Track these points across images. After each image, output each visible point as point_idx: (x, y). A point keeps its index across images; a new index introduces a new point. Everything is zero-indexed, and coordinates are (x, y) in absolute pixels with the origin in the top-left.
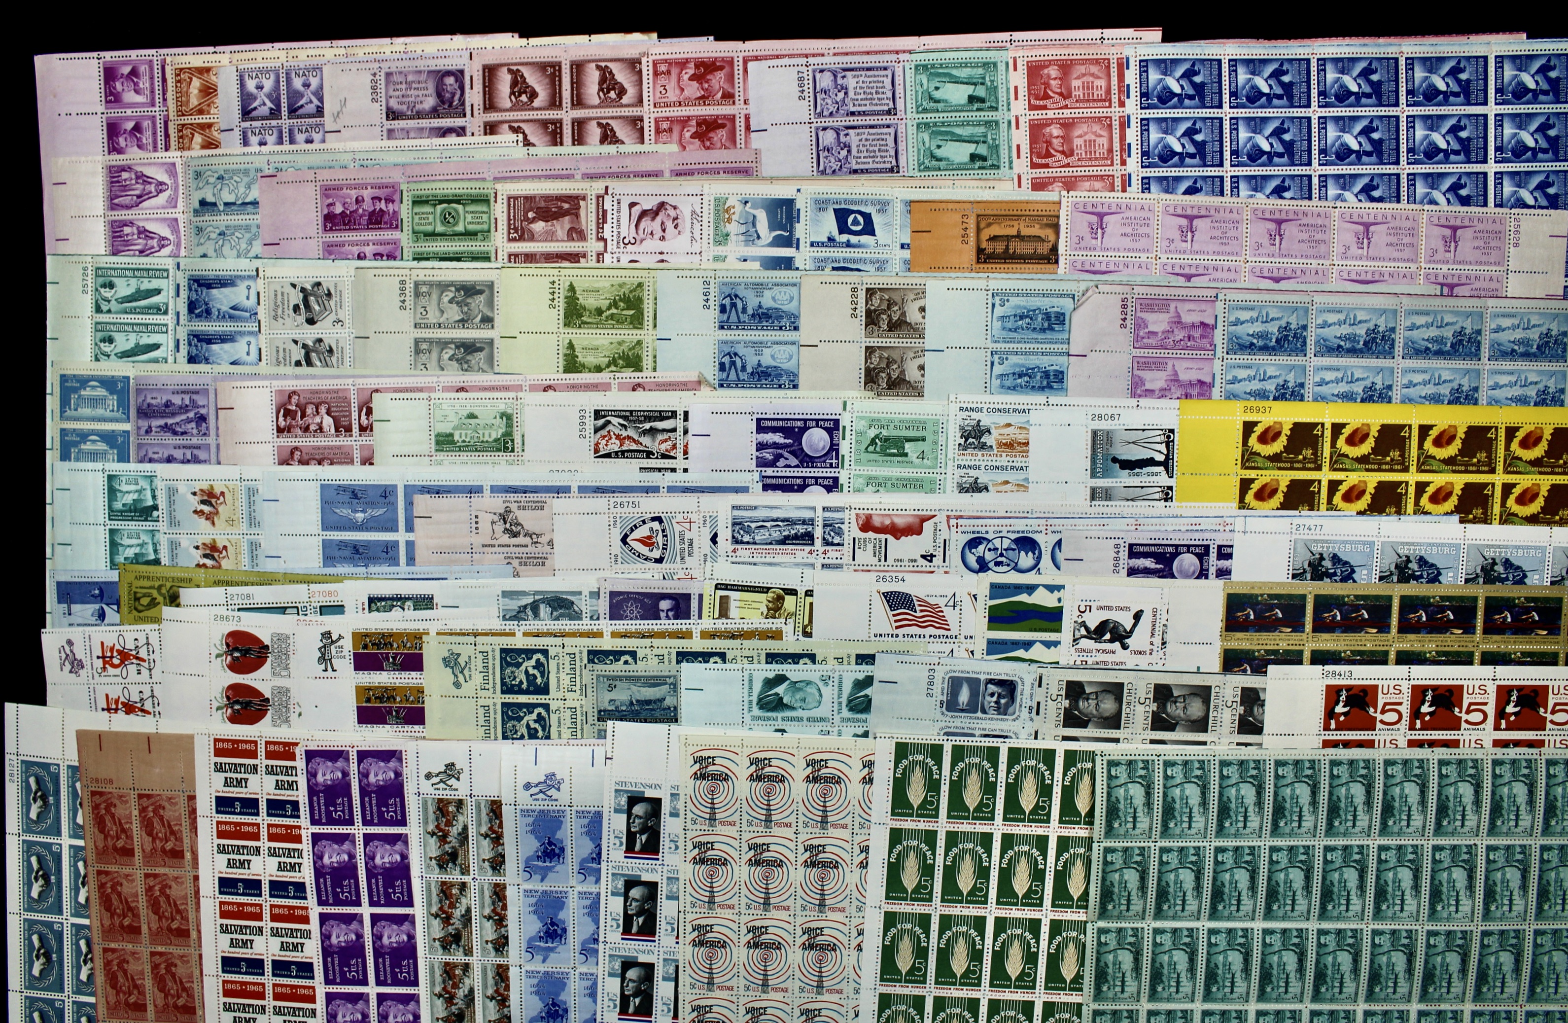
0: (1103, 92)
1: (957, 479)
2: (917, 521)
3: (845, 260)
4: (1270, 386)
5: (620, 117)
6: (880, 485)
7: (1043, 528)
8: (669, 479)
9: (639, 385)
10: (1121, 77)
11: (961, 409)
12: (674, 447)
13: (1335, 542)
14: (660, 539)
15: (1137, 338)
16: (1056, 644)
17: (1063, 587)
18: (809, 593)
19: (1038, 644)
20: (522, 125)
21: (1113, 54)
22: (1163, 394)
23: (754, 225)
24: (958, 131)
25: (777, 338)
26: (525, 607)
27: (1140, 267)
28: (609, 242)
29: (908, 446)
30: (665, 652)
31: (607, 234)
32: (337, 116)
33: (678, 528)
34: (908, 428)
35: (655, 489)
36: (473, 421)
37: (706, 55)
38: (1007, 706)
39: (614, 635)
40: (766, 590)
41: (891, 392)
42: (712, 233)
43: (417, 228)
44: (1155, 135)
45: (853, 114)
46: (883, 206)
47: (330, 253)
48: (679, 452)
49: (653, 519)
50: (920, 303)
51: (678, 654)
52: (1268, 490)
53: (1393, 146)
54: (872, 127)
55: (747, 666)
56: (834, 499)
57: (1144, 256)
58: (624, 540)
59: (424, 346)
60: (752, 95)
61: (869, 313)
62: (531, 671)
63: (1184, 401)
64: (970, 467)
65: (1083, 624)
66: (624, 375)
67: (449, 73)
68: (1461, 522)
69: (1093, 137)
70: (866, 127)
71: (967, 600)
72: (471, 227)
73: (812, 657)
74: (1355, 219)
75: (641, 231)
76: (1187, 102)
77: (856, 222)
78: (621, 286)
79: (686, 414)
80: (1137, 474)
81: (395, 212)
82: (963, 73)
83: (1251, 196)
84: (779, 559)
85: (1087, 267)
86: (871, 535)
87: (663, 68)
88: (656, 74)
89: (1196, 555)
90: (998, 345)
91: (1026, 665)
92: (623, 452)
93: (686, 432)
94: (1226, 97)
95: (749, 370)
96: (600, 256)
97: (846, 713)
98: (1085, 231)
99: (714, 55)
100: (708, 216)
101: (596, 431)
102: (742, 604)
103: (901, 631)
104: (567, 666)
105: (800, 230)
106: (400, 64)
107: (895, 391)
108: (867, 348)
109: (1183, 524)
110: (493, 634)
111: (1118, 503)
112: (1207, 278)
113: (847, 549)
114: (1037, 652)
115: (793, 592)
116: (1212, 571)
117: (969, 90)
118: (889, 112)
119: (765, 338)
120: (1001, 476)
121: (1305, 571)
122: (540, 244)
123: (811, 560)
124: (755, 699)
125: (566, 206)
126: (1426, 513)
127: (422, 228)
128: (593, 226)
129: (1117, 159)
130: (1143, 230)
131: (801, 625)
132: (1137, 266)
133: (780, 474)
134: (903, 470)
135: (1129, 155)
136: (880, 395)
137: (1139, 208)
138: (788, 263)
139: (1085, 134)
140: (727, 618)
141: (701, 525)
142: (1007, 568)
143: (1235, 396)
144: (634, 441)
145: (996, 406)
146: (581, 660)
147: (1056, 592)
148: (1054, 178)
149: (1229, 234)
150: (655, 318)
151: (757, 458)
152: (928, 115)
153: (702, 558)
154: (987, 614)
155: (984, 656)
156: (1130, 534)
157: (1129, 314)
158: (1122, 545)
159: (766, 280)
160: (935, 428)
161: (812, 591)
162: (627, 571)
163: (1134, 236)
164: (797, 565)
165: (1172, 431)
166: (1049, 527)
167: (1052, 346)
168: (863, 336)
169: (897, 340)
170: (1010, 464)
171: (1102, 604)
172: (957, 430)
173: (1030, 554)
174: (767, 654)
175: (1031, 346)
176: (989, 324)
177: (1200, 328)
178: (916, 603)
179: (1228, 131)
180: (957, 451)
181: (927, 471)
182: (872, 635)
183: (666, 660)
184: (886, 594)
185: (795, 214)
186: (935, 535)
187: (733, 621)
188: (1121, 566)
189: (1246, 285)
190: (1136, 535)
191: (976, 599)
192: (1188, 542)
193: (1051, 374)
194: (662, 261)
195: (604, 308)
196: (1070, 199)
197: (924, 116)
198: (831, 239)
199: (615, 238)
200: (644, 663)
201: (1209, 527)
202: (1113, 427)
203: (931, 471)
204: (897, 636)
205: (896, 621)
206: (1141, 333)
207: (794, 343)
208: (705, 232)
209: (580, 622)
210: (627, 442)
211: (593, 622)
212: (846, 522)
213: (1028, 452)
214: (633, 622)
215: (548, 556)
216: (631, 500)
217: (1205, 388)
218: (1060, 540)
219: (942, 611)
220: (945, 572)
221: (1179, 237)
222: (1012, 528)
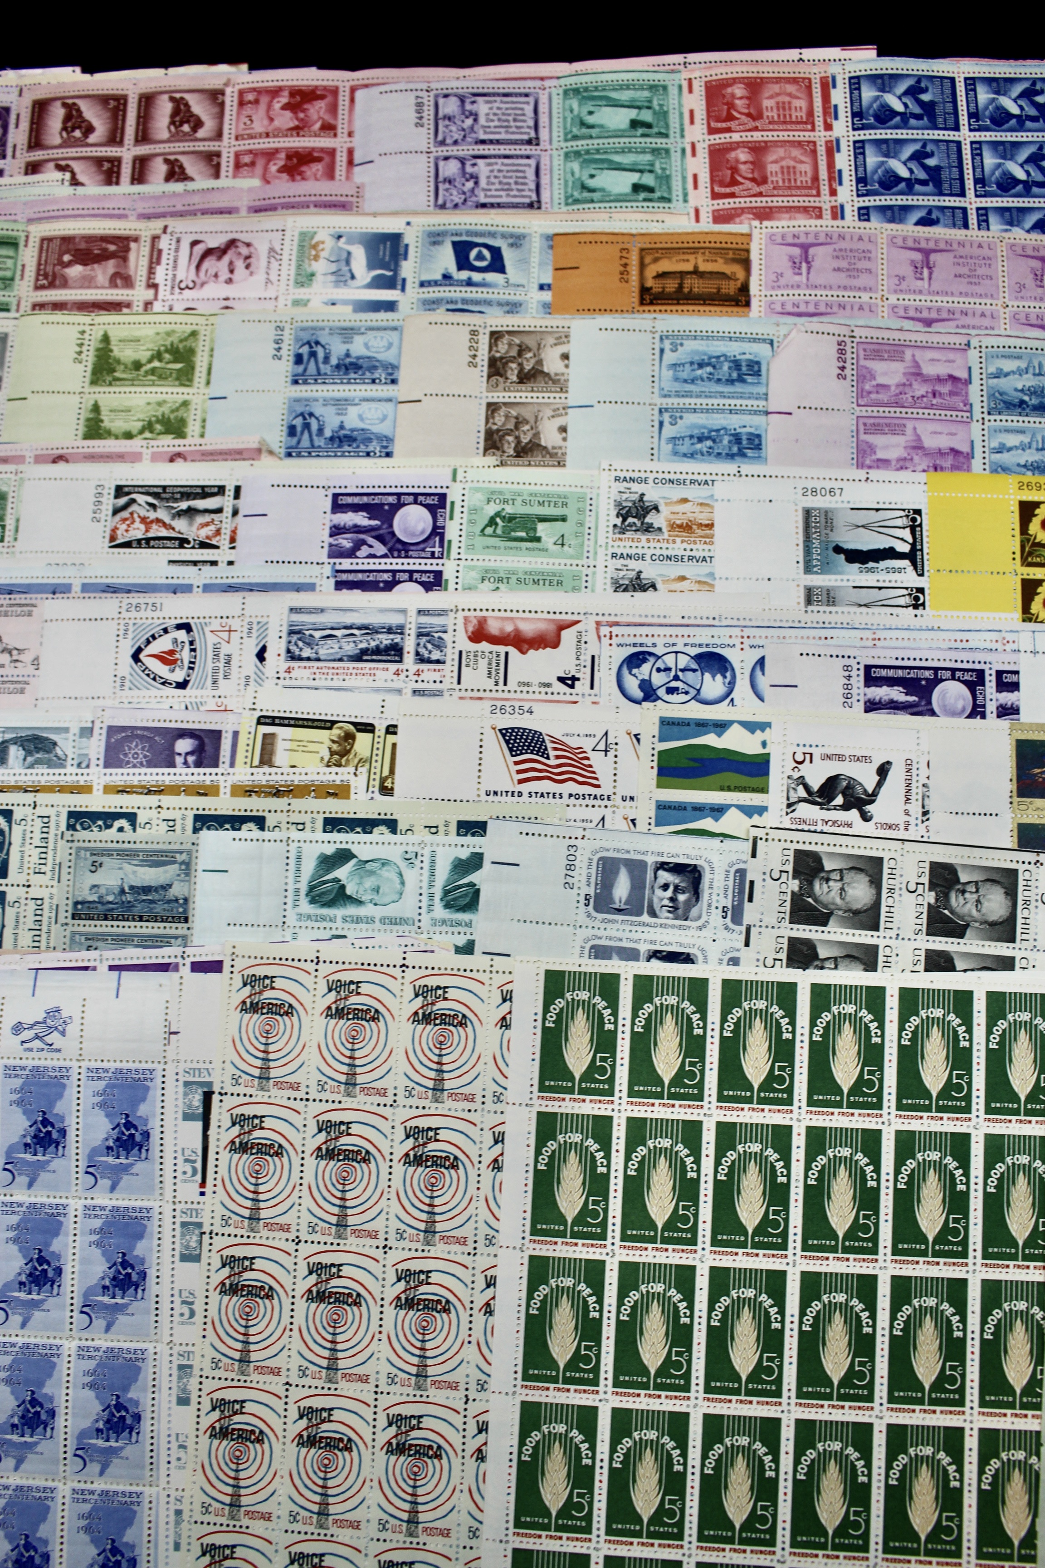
0: (803, 114)
1: (611, 572)
2: (552, 628)
3: (464, 301)
5: (193, 152)
6: (500, 580)
7: (737, 642)
8: (208, 574)
9: (179, 455)
10: (826, 97)
11: (617, 479)
12: (218, 532)
15: (861, 393)
16: (761, 810)
17: (768, 725)
18: (391, 730)
19: (733, 809)
21: (815, 73)
22: (903, 464)
23: (348, 262)
24: (617, 158)
25: (369, 394)
27: (861, 308)
28: (161, 289)
29: (542, 528)
30: (177, 815)
31: (160, 278)
33: (211, 639)
34: (541, 504)
35: (187, 589)
37: (305, 83)
38: (688, 905)
39: (109, 789)
40: (329, 725)
41: (520, 461)
42: (293, 272)
44: (872, 159)
45: (483, 142)
46: (517, 240)
48: (223, 541)
49: (179, 627)
50: (562, 349)
51: (197, 817)
54: (507, 157)
55: (295, 834)
56: (434, 600)
57: (865, 297)
58: (136, 657)
60: (358, 125)
61: (492, 362)
63: (932, 474)
64: (629, 557)
65: (802, 782)
66: (160, 443)
69: (792, 163)
70: (500, 156)
71: (625, 743)
73: (392, 825)
75: (202, 273)
76: (913, 122)
77: (480, 257)
78: (168, 334)
79: (238, 490)
80: (871, 570)
82: (624, 96)
83: (1007, 230)
84: (351, 682)
85: (789, 308)
86: (485, 646)
87: (250, 97)
88: (242, 104)
89: (965, 683)
90: (670, 401)
91: (716, 841)
92: (148, 540)
94: (964, 119)
96: (148, 305)
97: (440, 912)
98: (784, 265)
99: (315, 83)
100: (290, 253)
101: (116, 512)
102: (293, 745)
103: (526, 788)
104: (37, 835)
105: (408, 269)
107: (525, 460)
108: (489, 405)
109: (943, 639)
111: (846, 609)
112: (953, 324)
113: (450, 667)
114: (732, 822)
115: (368, 728)
116: (991, 708)
117: (633, 114)
118: (530, 142)
119: (352, 394)
120: (675, 570)
122: (73, 292)
123: (398, 683)
124: (304, 887)
125: (112, 248)
128: (143, 272)
129: (825, 189)
130: (861, 265)
131: (378, 777)
132: (856, 308)
133: (360, 567)
134: (533, 560)
135: (841, 184)
136: (502, 464)
137: (856, 238)
138: (390, 306)
139: (782, 159)
140: (271, 766)
141: (245, 635)
142: (685, 698)
143: (1005, 469)
144: (165, 525)
145: (667, 476)
146: (58, 825)
147: (758, 732)
148: (742, 209)
149: (979, 272)
150: (209, 373)
151: (331, 545)
152: (580, 143)
153: (243, 680)
154: (655, 764)
155: (652, 827)
156: (866, 652)
157: (849, 361)
158: (856, 666)
159: (358, 324)
160: (580, 505)
161: (395, 726)
162: (135, 700)
163: (852, 271)
164: (377, 690)
165: (918, 512)
166: (745, 640)
167: (744, 402)
168: (484, 389)
169: (529, 395)
170: (688, 553)
171: (829, 752)
172: (612, 506)
173: (719, 677)
174: (326, 819)
175: (715, 401)
176: (656, 374)
177: (950, 383)
178: (550, 745)
179: (969, 157)
180: (610, 535)
181: (569, 562)
182: (483, 794)
183: (178, 828)
184: (504, 732)
185: (402, 250)
186: (578, 648)
187: (279, 771)
188: (855, 698)
189: (1008, 333)
190: (875, 652)
191: (638, 740)
192: (953, 665)
193: (744, 437)
194: (227, 308)
195: (144, 361)
196: (764, 231)
197: (574, 143)
198: (446, 277)
199: (169, 283)
200: (146, 831)
201: (982, 645)
202: (833, 505)
203: (575, 562)
204: (520, 794)
205: (519, 772)
206: (867, 387)
207: (390, 400)
208: (284, 273)
209: (62, 771)
210: (154, 526)
211: (80, 771)
212: (450, 629)
213: (712, 536)
214: (137, 771)
215: (31, 680)
216: (150, 601)
217: (961, 459)
218: (763, 658)
219: (588, 759)
220: (594, 703)
221: (912, 274)
222: (692, 641)
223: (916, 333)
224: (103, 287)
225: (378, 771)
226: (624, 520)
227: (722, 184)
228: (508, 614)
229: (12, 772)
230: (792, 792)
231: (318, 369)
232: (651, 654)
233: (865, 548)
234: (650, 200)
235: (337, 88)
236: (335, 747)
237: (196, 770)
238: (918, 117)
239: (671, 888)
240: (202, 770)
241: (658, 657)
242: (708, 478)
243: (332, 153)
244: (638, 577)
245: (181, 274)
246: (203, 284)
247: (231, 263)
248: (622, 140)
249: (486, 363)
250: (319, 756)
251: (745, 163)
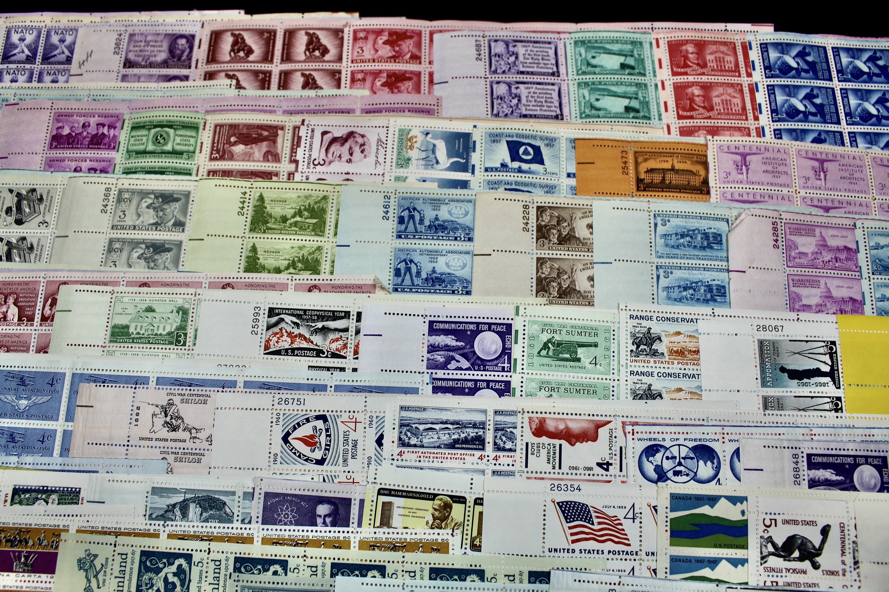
0: (733, 65)
1: (630, 385)
2: (592, 426)
3: (517, 183)
5: (321, 70)
6: (553, 389)
7: (720, 437)
8: (338, 378)
9: (315, 287)
10: (746, 56)
11: (631, 317)
12: (345, 346)
14: (323, 439)
15: (789, 258)
16: (743, 562)
18: (479, 501)
19: (724, 562)
20: (236, 73)
21: (737, 40)
22: (820, 309)
23: (434, 152)
24: (614, 89)
25: (452, 248)
26: (174, 506)
27: (783, 198)
28: (300, 164)
29: (580, 350)
30: (319, 563)
31: (299, 156)
32: (81, 64)
33: (342, 428)
34: (580, 334)
35: (323, 388)
36: (150, 315)
39: (265, 541)
40: (432, 496)
41: (562, 301)
42: (395, 157)
43: (130, 148)
45: (522, 73)
46: (551, 142)
47: (50, 166)
48: (349, 352)
49: (318, 418)
50: (588, 221)
51: (333, 565)
55: (408, 581)
56: (506, 403)
57: (785, 191)
58: (285, 439)
59: (117, 245)
60: (436, 57)
61: (539, 228)
62: (171, 578)
63: (840, 316)
64: (643, 374)
65: (770, 540)
66: (301, 277)
67: (182, 36)
69: (728, 98)
70: (534, 83)
71: (647, 512)
72: (178, 148)
73: (481, 574)
76: (803, 74)
77: (526, 153)
78: (307, 197)
79: (359, 315)
80: (806, 385)
81: (114, 136)
82: (616, 47)
83: (869, 148)
84: (447, 464)
85: (737, 197)
86: (544, 440)
87: (362, 35)
88: (356, 39)
89: (875, 466)
90: (663, 260)
91: (713, 585)
92: (293, 350)
93: (358, 332)
94: (834, 74)
95: (424, 275)
96: (290, 175)
98: (731, 167)
99: (406, 28)
100: (392, 142)
101: (269, 327)
102: (406, 512)
103: (577, 546)
104: (211, 575)
105: (475, 158)
106: (143, 29)
107: (566, 300)
108: (538, 259)
109: (857, 435)
110: (137, 535)
111: (791, 413)
112: (842, 211)
113: (519, 455)
114: (723, 571)
115: (461, 500)
118: (553, 74)
119: (440, 248)
120: (674, 384)
122: (238, 163)
123: (481, 466)
125: (265, 133)
127: (135, 148)
128: (287, 151)
129: (751, 116)
130: (781, 169)
131: (469, 537)
132: (780, 198)
133: (451, 377)
134: (576, 375)
135: (761, 113)
136: (551, 303)
137: (776, 150)
138: (464, 184)
139: (722, 94)
140: (389, 527)
141: (367, 426)
142: (686, 478)
143: (886, 313)
144: (305, 339)
145: (666, 316)
146: (227, 568)
147: (738, 504)
148: (699, 127)
149: (856, 175)
150: (336, 227)
151: (428, 359)
152: (588, 77)
153: (366, 461)
154: (668, 528)
155: (668, 575)
156: (806, 445)
157: (780, 236)
158: (801, 455)
159: (443, 196)
160: (607, 335)
161: (482, 499)
162: (285, 472)
163: (775, 173)
164: (466, 471)
165: (834, 343)
166: (725, 436)
167: (712, 263)
168: (534, 248)
169: (567, 253)
170: (683, 371)
171: (787, 517)
173: (709, 463)
174: (431, 569)
175: (693, 262)
176: (653, 241)
177: (845, 252)
178: (594, 515)
179: (840, 98)
180: (629, 357)
181: (600, 377)
182: (547, 550)
183: (319, 572)
184: (561, 505)
185: (471, 145)
186: (611, 442)
187: (395, 531)
188: (802, 477)
189: (880, 218)
190: (814, 444)
191: (656, 511)
192: (866, 454)
193: (714, 288)
194: (348, 180)
195: (289, 216)
196: (715, 142)
197: (584, 77)
198: (504, 165)
199: (306, 160)
200: (295, 574)
202: (778, 338)
203: (604, 377)
204: (573, 551)
205: (572, 534)
206: (793, 254)
207: (468, 253)
208: (388, 157)
209: (230, 525)
210: (298, 340)
211: (244, 526)
212: (519, 426)
213: (699, 360)
214: (287, 527)
215: (206, 452)
216: (296, 397)
217: (857, 305)
218: (738, 449)
219: (621, 524)
220: (623, 482)
221: (814, 176)
222: (688, 436)
223: (820, 217)
224: (259, 161)
225: (469, 533)
226: (638, 347)
228: (561, 416)
229: (191, 524)
230: (764, 548)
231: (416, 228)
232: (662, 446)
233: (801, 369)
234: (637, 118)
235: (421, 32)
236: (437, 514)
237: (333, 529)
240: (337, 529)
242: (693, 317)
243: (418, 74)
245: (315, 154)
246: (330, 163)
247: (351, 148)
248: (616, 76)
249: (535, 229)
250: (426, 520)
251: (698, 96)
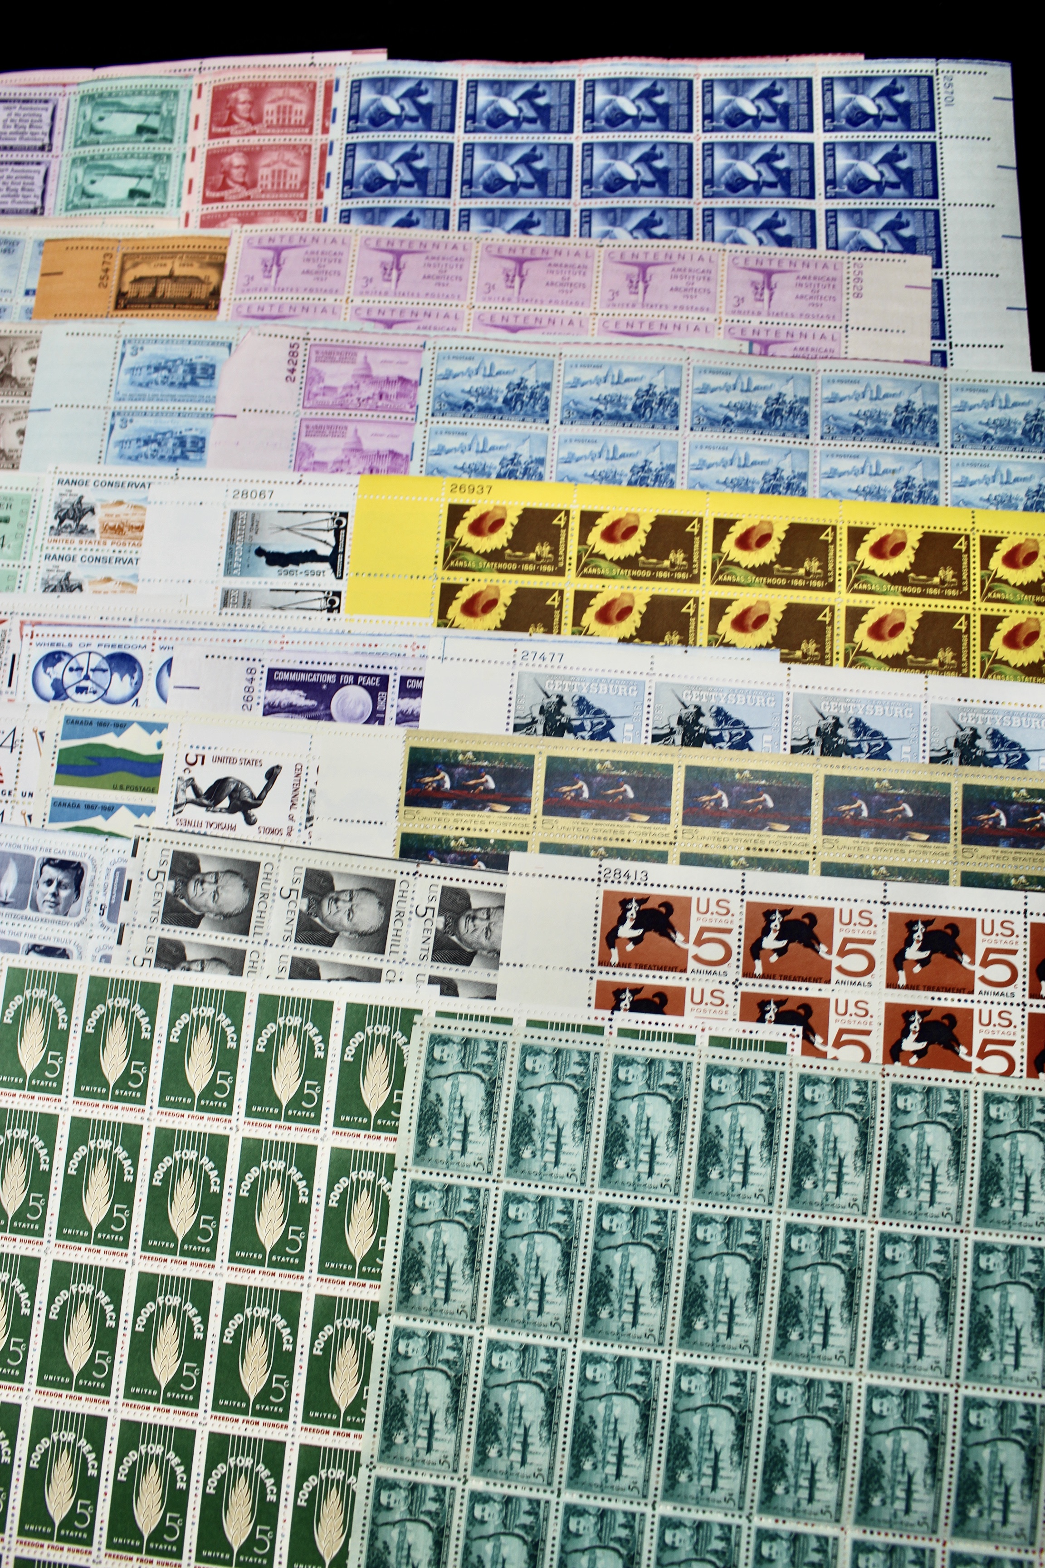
0: (303, 118)
1: (43, 573)
4: (493, 461)
7: (148, 643)
10: (328, 101)
11: (60, 482)
13: (582, 679)
15: (308, 396)
16: (149, 810)
17: (165, 726)
21: (320, 78)
22: (339, 467)
24: (119, 164)
27: (324, 310)
38: (69, 902)
44: (361, 161)
52: (482, 602)
53: (684, 175)
54: (18, 163)
57: (330, 299)
63: (367, 476)
64: (61, 558)
65: (191, 783)
68: (784, 659)
69: (283, 167)
70: (11, 163)
71: (31, 739)
74: (628, 258)
76: (407, 124)
80: (290, 573)
83: (485, 232)
85: (254, 311)
89: (368, 688)
90: (123, 404)
91: (101, 840)
94: (460, 120)
98: (257, 268)
109: (350, 644)
111: (259, 612)
112: (414, 325)
114: (122, 821)
116: (391, 714)
118: (42, 148)
120: (102, 571)
121: (534, 721)
126: (728, 645)
129: (313, 192)
130: (330, 267)
132: (319, 310)
135: (328, 186)
137: (329, 240)
139: (275, 163)
142: (93, 697)
143: (441, 472)
145: (108, 479)
147: (156, 733)
148: (228, 213)
149: (450, 273)
152: (87, 149)
154: (55, 762)
155: (46, 823)
156: (272, 655)
157: (300, 364)
158: (259, 669)
160: (24, 507)
163: (320, 274)
165: (345, 515)
166: (157, 642)
167: (194, 405)
170: (117, 555)
171: (221, 754)
172: (52, 508)
173: (127, 678)
175: (166, 405)
176: (115, 378)
177: (398, 385)
179: (460, 158)
180: (47, 536)
181: (6, 562)
188: (255, 700)
189: (470, 334)
190: (282, 655)
191: (42, 738)
192: (357, 670)
193: (189, 441)
196: (244, 234)
197: (82, 149)
201: (390, 650)
202: (261, 508)
203: (11, 563)
206: (315, 389)
213: (140, 538)
217: (399, 461)
218: (170, 660)
220: (10, 701)
221: (380, 276)
222: (105, 641)
223: (376, 334)
226: (61, 522)
227: (214, 188)
230: (180, 794)
232: (65, 653)
233: (287, 551)
238: (413, 119)
239: (55, 884)
241: (72, 657)
242: (146, 481)
244: (67, 578)
248: (126, 146)
